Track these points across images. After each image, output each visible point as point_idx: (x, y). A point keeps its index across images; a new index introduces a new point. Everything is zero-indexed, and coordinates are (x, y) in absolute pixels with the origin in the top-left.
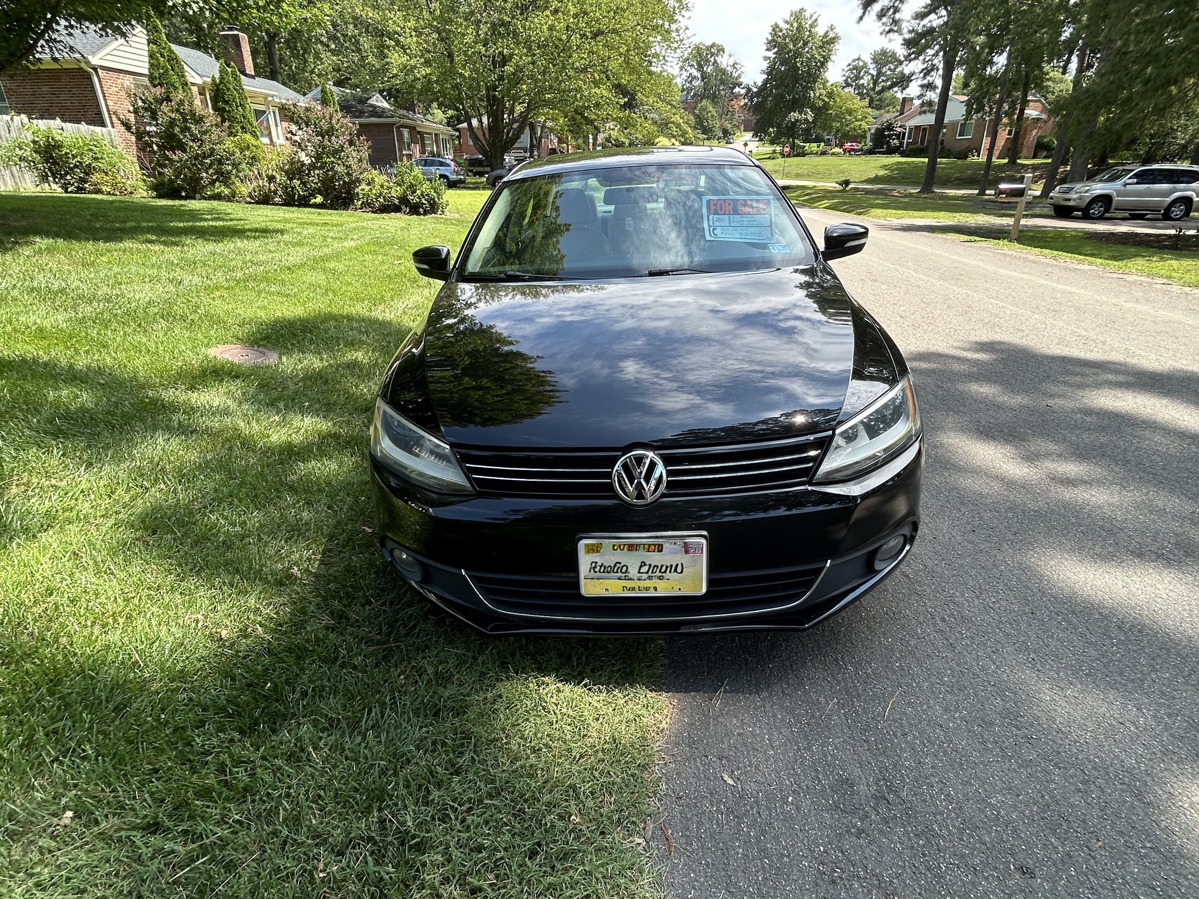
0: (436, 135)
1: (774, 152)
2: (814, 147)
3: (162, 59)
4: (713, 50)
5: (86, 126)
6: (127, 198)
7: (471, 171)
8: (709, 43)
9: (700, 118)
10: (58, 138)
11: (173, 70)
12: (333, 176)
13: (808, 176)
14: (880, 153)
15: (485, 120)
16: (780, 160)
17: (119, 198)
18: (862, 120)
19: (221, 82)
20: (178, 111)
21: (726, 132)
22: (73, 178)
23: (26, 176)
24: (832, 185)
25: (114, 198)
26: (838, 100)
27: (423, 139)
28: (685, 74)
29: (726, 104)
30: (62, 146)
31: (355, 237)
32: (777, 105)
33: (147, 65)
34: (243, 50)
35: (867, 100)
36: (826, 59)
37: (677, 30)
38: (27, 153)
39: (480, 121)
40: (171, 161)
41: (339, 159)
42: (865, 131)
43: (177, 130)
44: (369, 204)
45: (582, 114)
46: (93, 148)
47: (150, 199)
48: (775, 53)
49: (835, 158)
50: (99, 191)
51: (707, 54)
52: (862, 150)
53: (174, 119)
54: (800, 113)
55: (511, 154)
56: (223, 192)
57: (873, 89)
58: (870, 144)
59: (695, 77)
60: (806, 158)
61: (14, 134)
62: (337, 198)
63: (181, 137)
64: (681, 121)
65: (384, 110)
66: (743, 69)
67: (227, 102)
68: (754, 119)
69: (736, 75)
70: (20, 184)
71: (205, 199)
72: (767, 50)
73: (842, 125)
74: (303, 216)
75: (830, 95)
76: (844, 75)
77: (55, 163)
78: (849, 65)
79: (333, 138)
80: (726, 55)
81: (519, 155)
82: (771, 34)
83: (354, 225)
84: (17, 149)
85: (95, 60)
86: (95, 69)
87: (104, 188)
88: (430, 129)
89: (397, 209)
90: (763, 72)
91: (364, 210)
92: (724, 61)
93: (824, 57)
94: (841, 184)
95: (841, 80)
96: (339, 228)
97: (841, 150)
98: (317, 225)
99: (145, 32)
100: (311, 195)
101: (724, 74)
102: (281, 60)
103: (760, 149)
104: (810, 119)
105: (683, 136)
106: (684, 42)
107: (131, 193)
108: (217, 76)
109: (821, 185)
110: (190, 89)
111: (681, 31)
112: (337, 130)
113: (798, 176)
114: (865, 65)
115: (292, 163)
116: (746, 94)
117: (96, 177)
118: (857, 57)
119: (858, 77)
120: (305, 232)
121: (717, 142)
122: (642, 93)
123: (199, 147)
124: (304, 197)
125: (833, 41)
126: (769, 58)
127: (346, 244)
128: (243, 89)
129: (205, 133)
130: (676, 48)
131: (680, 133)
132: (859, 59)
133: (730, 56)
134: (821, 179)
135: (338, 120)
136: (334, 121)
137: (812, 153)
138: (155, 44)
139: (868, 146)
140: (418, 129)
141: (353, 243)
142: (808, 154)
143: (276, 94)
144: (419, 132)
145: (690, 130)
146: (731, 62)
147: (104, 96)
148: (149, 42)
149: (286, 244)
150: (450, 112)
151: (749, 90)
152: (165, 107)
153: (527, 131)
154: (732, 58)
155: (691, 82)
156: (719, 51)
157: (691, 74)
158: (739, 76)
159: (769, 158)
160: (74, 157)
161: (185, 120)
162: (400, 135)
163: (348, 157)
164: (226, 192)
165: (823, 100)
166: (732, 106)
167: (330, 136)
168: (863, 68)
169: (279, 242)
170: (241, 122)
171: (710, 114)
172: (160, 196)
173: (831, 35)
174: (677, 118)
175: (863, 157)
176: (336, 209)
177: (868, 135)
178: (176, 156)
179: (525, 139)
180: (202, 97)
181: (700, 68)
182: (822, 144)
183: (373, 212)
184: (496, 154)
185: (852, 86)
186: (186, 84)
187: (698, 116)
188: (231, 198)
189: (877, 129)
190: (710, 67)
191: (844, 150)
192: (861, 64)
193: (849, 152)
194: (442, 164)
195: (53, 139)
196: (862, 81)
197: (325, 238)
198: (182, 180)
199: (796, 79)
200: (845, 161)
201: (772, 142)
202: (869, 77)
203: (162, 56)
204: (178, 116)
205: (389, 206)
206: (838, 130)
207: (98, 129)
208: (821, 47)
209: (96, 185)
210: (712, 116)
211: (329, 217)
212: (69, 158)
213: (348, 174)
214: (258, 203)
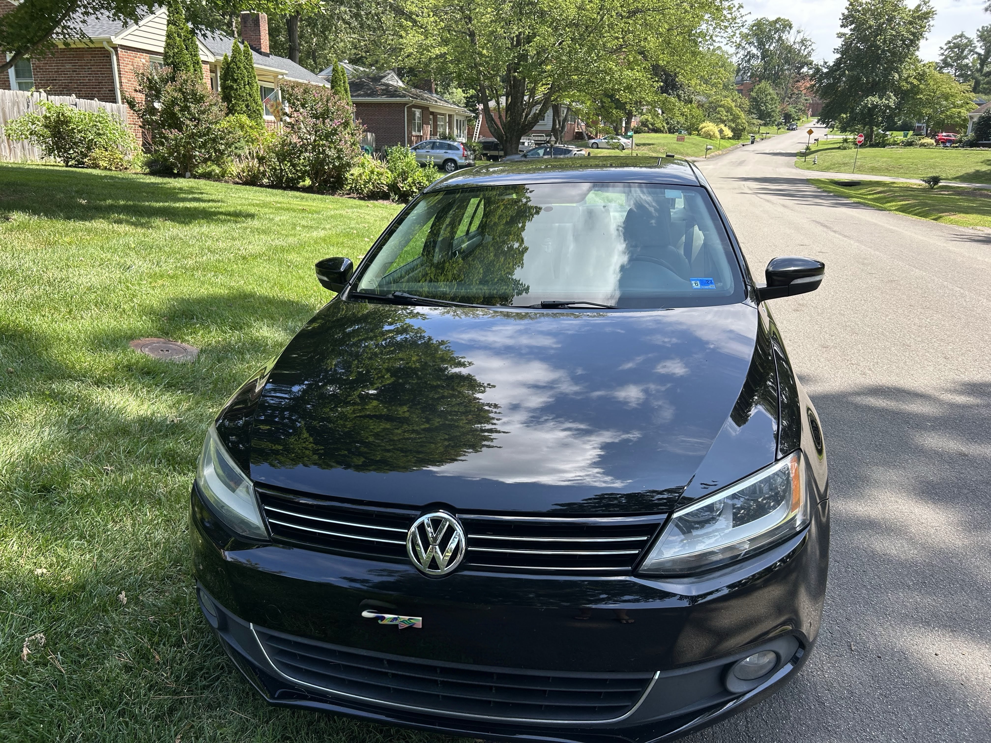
0: (450, 116)
1: (845, 141)
2: (899, 136)
3: (178, 39)
4: (778, 26)
5: (98, 102)
6: (120, 175)
7: (485, 155)
8: (772, 18)
9: (757, 102)
10: (68, 114)
11: (187, 49)
12: (324, 160)
13: (887, 170)
14: (984, 145)
15: (503, 100)
16: (852, 151)
17: (113, 173)
18: (962, 106)
19: (232, 61)
20: (180, 90)
21: (788, 118)
22: (75, 152)
23: (36, 149)
24: (916, 182)
25: (108, 173)
26: (932, 83)
27: (435, 120)
28: (742, 53)
29: (790, 85)
30: (70, 122)
31: (328, 226)
32: (851, 87)
33: (163, 44)
34: (262, 29)
35: (973, 83)
36: (916, 37)
37: (730, 8)
38: (39, 128)
39: (498, 103)
40: (167, 139)
41: (331, 142)
42: (965, 120)
43: (177, 108)
44: (357, 190)
45: (611, 97)
46: (98, 124)
47: (142, 176)
48: (851, 30)
49: (923, 150)
50: (96, 166)
51: (770, 30)
52: (960, 141)
53: (176, 99)
54: (881, 98)
55: (532, 138)
56: (213, 170)
57: (980, 70)
58: (971, 135)
59: (754, 56)
60: (887, 149)
61: (31, 109)
62: (326, 181)
63: (180, 116)
64: (733, 104)
65: (396, 89)
66: (813, 46)
67: (235, 81)
68: (822, 102)
69: (806, 53)
70: (28, 157)
71: (195, 177)
72: (842, 26)
73: (935, 111)
74: (285, 200)
75: (921, 77)
76: (942, 54)
77: (61, 138)
78: (949, 42)
79: (327, 121)
80: (794, 31)
81: (539, 138)
82: (848, 9)
83: (332, 213)
84: (30, 124)
85: (117, 41)
86: (115, 49)
87: (101, 163)
88: (443, 109)
89: (385, 196)
90: (836, 51)
91: (352, 195)
92: (790, 38)
93: (913, 34)
94: (928, 182)
95: (938, 59)
96: (315, 216)
97: (933, 141)
98: (294, 211)
99: (167, 13)
100: (299, 178)
101: (790, 52)
102: (301, 37)
103: (829, 137)
104: (892, 104)
105: (733, 121)
106: (738, 21)
107: (126, 169)
108: (230, 54)
109: (902, 181)
110: (200, 68)
111: (734, 9)
112: (333, 113)
113: (873, 170)
114: (970, 41)
115: (283, 144)
116: (813, 76)
117: (96, 152)
118: (959, 34)
119: (960, 57)
120: (277, 219)
121: (776, 128)
122: (682, 74)
123: (195, 126)
124: (292, 179)
125: (926, 16)
126: (844, 35)
127: (315, 234)
128: (252, 68)
129: (203, 113)
130: (726, 27)
131: (731, 117)
132: (961, 36)
133: (799, 32)
134: (904, 175)
135: (335, 103)
136: (330, 104)
137: (895, 143)
138: (175, 24)
139: (969, 137)
140: (431, 110)
141: (322, 233)
142: (889, 144)
143: (287, 72)
144: (432, 113)
145: (743, 115)
146: (798, 40)
147: (120, 74)
148: (169, 22)
149: (252, 232)
150: (472, 92)
151: (818, 70)
152: (169, 87)
153: (550, 113)
154: (802, 34)
155: (749, 61)
156: (785, 27)
157: (749, 53)
158: (809, 54)
159: (839, 148)
160: (80, 132)
161: (186, 100)
162: (412, 116)
163: (340, 140)
164: (217, 171)
165: (912, 83)
166: (797, 88)
167: (324, 119)
168: (966, 46)
169: (246, 228)
170: (247, 100)
171: (769, 97)
172: (153, 173)
173: (925, 9)
174: (728, 102)
175: (962, 150)
176: (323, 194)
177: (970, 126)
178: (173, 134)
179: (547, 122)
180: (214, 74)
181: (761, 45)
182: (911, 133)
183: (360, 199)
184: (511, 138)
185: (952, 66)
186: (198, 63)
187: (754, 99)
188: (218, 178)
189: (982, 118)
190: (774, 45)
191: (937, 141)
192: (965, 41)
193: (944, 142)
194: (450, 147)
195: (63, 115)
196: (966, 61)
197: (294, 226)
198: (176, 158)
199: (877, 59)
200: (937, 154)
201: (843, 130)
202: (975, 56)
203: (179, 36)
204: (180, 95)
205: (378, 193)
206: (930, 118)
207: (108, 105)
208: (911, 23)
209: (95, 159)
210: (772, 99)
211: (310, 203)
212: (74, 133)
213: (339, 158)
214: (246, 183)
